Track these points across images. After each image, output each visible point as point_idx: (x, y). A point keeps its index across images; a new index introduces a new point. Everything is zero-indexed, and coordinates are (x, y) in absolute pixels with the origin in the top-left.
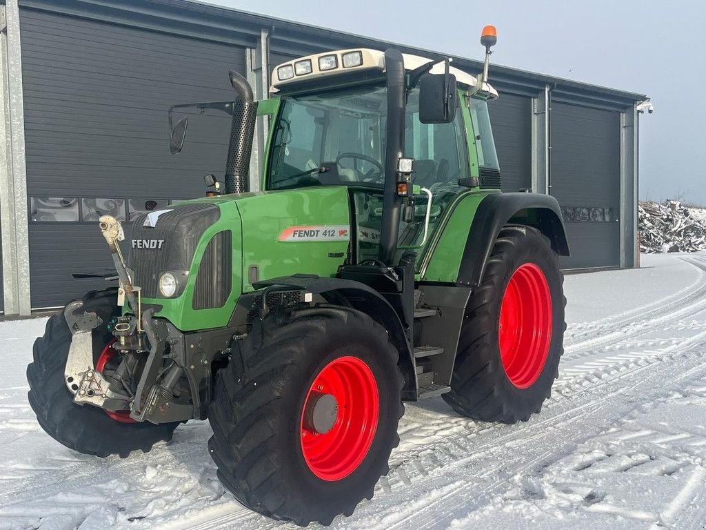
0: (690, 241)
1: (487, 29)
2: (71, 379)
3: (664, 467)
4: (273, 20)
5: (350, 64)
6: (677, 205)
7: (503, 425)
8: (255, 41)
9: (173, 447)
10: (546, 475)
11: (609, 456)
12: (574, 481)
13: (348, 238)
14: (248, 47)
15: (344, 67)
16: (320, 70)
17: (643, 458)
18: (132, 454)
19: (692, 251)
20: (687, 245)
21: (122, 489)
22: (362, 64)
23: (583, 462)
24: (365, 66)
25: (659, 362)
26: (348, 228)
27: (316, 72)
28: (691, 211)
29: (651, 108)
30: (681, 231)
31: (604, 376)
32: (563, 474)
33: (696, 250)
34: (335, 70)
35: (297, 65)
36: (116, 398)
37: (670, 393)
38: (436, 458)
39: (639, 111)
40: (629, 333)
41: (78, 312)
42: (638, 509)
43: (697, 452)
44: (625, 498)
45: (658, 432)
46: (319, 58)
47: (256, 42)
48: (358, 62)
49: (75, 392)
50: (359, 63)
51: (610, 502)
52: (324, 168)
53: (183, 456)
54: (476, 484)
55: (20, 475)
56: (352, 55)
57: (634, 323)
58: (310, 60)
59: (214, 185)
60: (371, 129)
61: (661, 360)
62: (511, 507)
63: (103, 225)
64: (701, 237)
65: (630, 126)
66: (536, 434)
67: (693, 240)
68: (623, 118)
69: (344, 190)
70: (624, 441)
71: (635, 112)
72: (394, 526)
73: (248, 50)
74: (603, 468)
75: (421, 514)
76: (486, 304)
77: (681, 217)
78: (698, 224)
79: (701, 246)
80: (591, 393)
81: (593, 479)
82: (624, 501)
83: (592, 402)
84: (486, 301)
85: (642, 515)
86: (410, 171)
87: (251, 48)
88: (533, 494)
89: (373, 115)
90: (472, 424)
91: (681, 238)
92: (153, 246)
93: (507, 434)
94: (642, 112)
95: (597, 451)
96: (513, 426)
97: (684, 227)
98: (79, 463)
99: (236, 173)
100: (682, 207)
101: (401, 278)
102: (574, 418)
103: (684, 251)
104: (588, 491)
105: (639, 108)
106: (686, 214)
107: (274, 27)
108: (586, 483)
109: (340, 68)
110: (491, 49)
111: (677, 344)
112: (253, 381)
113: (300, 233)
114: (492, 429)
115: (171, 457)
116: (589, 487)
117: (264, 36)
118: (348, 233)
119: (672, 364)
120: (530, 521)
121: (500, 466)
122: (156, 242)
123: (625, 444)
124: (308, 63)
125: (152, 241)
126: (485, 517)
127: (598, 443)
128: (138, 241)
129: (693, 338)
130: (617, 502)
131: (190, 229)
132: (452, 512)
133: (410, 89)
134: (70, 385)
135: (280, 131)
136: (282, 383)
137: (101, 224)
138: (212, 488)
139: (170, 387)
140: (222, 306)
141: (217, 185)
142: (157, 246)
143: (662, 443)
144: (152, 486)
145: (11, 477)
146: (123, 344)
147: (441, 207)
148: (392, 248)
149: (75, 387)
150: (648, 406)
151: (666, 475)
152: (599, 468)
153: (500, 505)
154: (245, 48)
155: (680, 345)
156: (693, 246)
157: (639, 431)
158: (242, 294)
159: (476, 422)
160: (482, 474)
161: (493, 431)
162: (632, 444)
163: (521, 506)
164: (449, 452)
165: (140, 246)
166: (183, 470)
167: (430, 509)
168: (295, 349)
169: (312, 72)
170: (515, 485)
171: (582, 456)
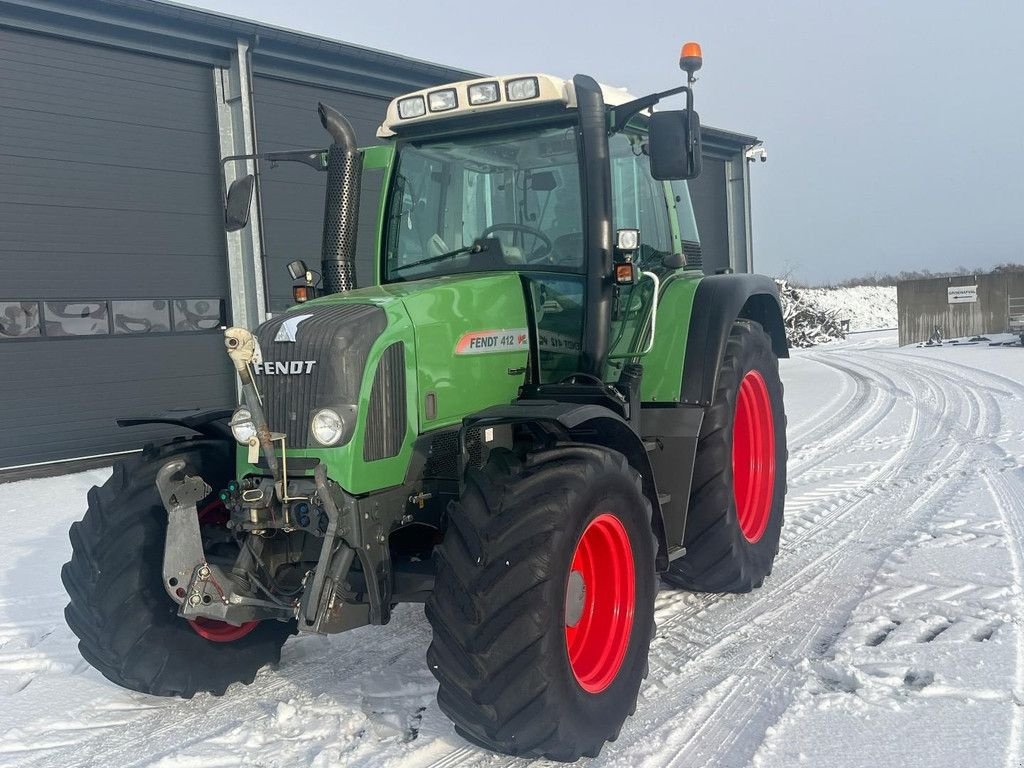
0: (803, 333)
1: (688, 47)
2: (173, 582)
3: (975, 630)
4: (256, 26)
5: (520, 95)
6: (783, 286)
7: (733, 595)
8: (227, 57)
9: (284, 671)
10: (838, 655)
11: (898, 623)
12: (879, 660)
13: (527, 346)
14: (218, 67)
15: (508, 99)
16: (470, 104)
17: (940, 621)
18: (232, 689)
19: (807, 346)
20: (800, 339)
21: (256, 741)
22: (537, 94)
23: (870, 635)
24: (542, 98)
25: (870, 495)
26: (525, 332)
27: (464, 106)
28: (801, 293)
29: (764, 155)
30: (791, 320)
31: (817, 518)
32: (859, 652)
33: (812, 345)
34: (495, 104)
35: (432, 97)
36: (246, 603)
37: (916, 534)
38: (676, 648)
39: (748, 159)
40: (807, 459)
41: (177, 476)
42: (982, 688)
43: (1001, 606)
44: (960, 675)
45: (935, 587)
46: (469, 88)
47: (229, 59)
48: (532, 93)
49: (182, 600)
50: (534, 94)
51: (943, 682)
52: (479, 247)
53: (311, 683)
54: (753, 678)
55: (70, 739)
56: (522, 82)
57: (806, 446)
58: (454, 90)
59: (305, 276)
60: (501, 188)
61: (872, 492)
62: (828, 703)
63: (233, 342)
64: (816, 327)
65: (739, 179)
66: (783, 604)
67: (807, 330)
68: (729, 167)
69: (514, 277)
70: (903, 600)
71: (745, 160)
72: (686, 746)
73: (217, 71)
74: (905, 639)
75: (708, 726)
76: (719, 429)
77: (789, 301)
78: (811, 310)
79: (817, 338)
80: (815, 542)
81: (902, 654)
82: (959, 678)
83: (826, 555)
84: (717, 426)
85: (990, 694)
86: (635, 247)
87: (221, 68)
88: (836, 683)
89: (506, 169)
90: (691, 597)
91: (793, 330)
92: (296, 370)
93: (745, 606)
94: (753, 160)
95: (881, 617)
96: (746, 595)
97: (795, 314)
98: (155, 711)
99: (339, 257)
100: (790, 288)
101: (628, 399)
102: (818, 578)
103: (797, 346)
104: (904, 671)
105: (749, 154)
106: (796, 297)
107: (257, 37)
108: (895, 661)
109: (504, 101)
110: (696, 74)
111: (879, 469)
112: (503, 558)
113: (478, 342)
114: (721, 602)
115: (292, 687)
116: (903, 665)
117: (242, 49)
118: (527, 338)
119: (888, 496)
120: (863, 718)
121: (768, 651)
122: (300, 364)
123: (907, 605)
124: (450, 95)
125: (293, 364)
126: (801, 719)
127: (875, 608)
128: (267, 364)
129: (893, 460)
130: (951, 680)
131: (350, 342)
132: (748, 718)
133: (614, 132)
134: (172, 591)
135: (398, 193)
136: (546, 558)
137: (228, 340)
138: (390, 725)
139: (340, 578)
140: (397, 454)
141: (309, 276)
142: (304, 369)
143: (951, 599)
144: (297, 732)
145: (58, 744)
146: (255, 520)
147: (642, 297)
148: (602, 358)
149: (180, 592)
150: (898, 552)
151: (985, 640)
152: (899, 639)
153: (811, 702)
154: (212, 67)
155: (882, 470)
156: (808, 339)
157: (911, 586)
158: (419, 434)
159: (695, 595)
160: (752, 664)
161: (725, 604)
162: (917, 604)
163: (841, 700)
164: (687, 638)
165: (271, 370)
166: (331, 703)
167: (716, 718)
168: (554, 507)
169: (457, 106)
170: (808, 675)
171: (865, 627)
